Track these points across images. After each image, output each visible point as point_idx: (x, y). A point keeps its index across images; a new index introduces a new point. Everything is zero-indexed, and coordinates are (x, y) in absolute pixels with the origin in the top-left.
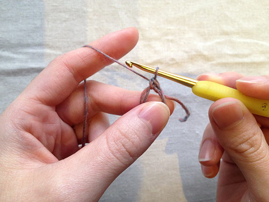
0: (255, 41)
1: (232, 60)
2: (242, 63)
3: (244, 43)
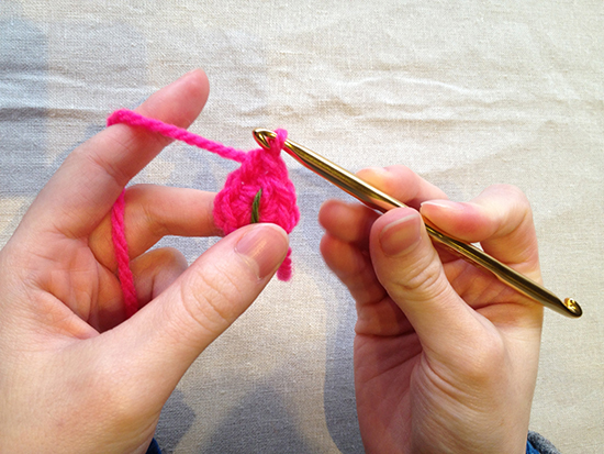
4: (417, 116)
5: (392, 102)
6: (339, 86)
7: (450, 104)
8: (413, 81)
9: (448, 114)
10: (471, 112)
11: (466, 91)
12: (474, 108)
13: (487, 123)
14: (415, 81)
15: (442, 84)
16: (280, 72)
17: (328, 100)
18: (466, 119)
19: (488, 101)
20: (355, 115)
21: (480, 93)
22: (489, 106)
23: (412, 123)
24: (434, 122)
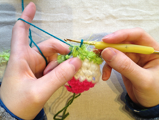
0: (138, 10)
1: (126, 19)
2: (131, 20)
3: (132, 10)
4: (133, 19)
5: (126, 15)
6: (111, 11)
7: (141, 15)
8: (131, 9)
9: (141, 18)
10: (147, 17)
11: (145, 12)
12: (148, 16)
13: (151, 20)
14: (132, 9)
15: (139, 10)
16: (96, 8)
17: (109, 15)
18: (146, 19)
19: (151, 14)
20: (116, 19)
21: (149, 12)
22: (152, 16)
23: (131, 21)
24: (138, 20)
